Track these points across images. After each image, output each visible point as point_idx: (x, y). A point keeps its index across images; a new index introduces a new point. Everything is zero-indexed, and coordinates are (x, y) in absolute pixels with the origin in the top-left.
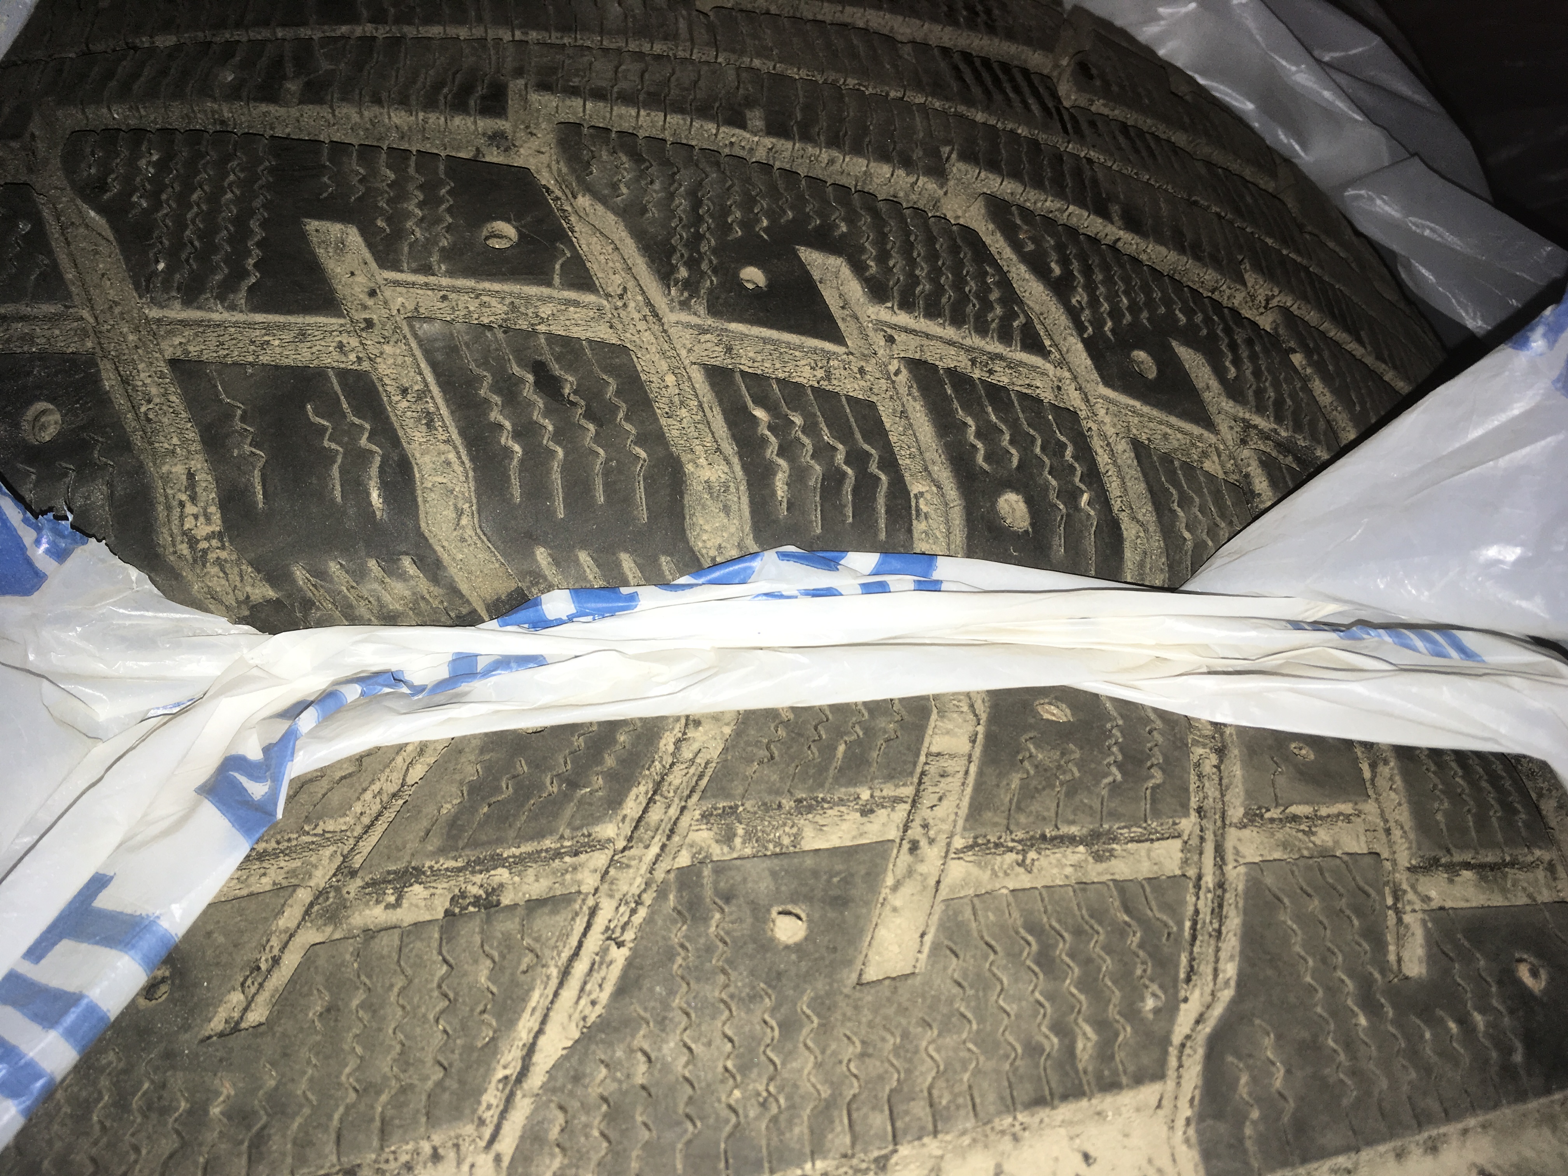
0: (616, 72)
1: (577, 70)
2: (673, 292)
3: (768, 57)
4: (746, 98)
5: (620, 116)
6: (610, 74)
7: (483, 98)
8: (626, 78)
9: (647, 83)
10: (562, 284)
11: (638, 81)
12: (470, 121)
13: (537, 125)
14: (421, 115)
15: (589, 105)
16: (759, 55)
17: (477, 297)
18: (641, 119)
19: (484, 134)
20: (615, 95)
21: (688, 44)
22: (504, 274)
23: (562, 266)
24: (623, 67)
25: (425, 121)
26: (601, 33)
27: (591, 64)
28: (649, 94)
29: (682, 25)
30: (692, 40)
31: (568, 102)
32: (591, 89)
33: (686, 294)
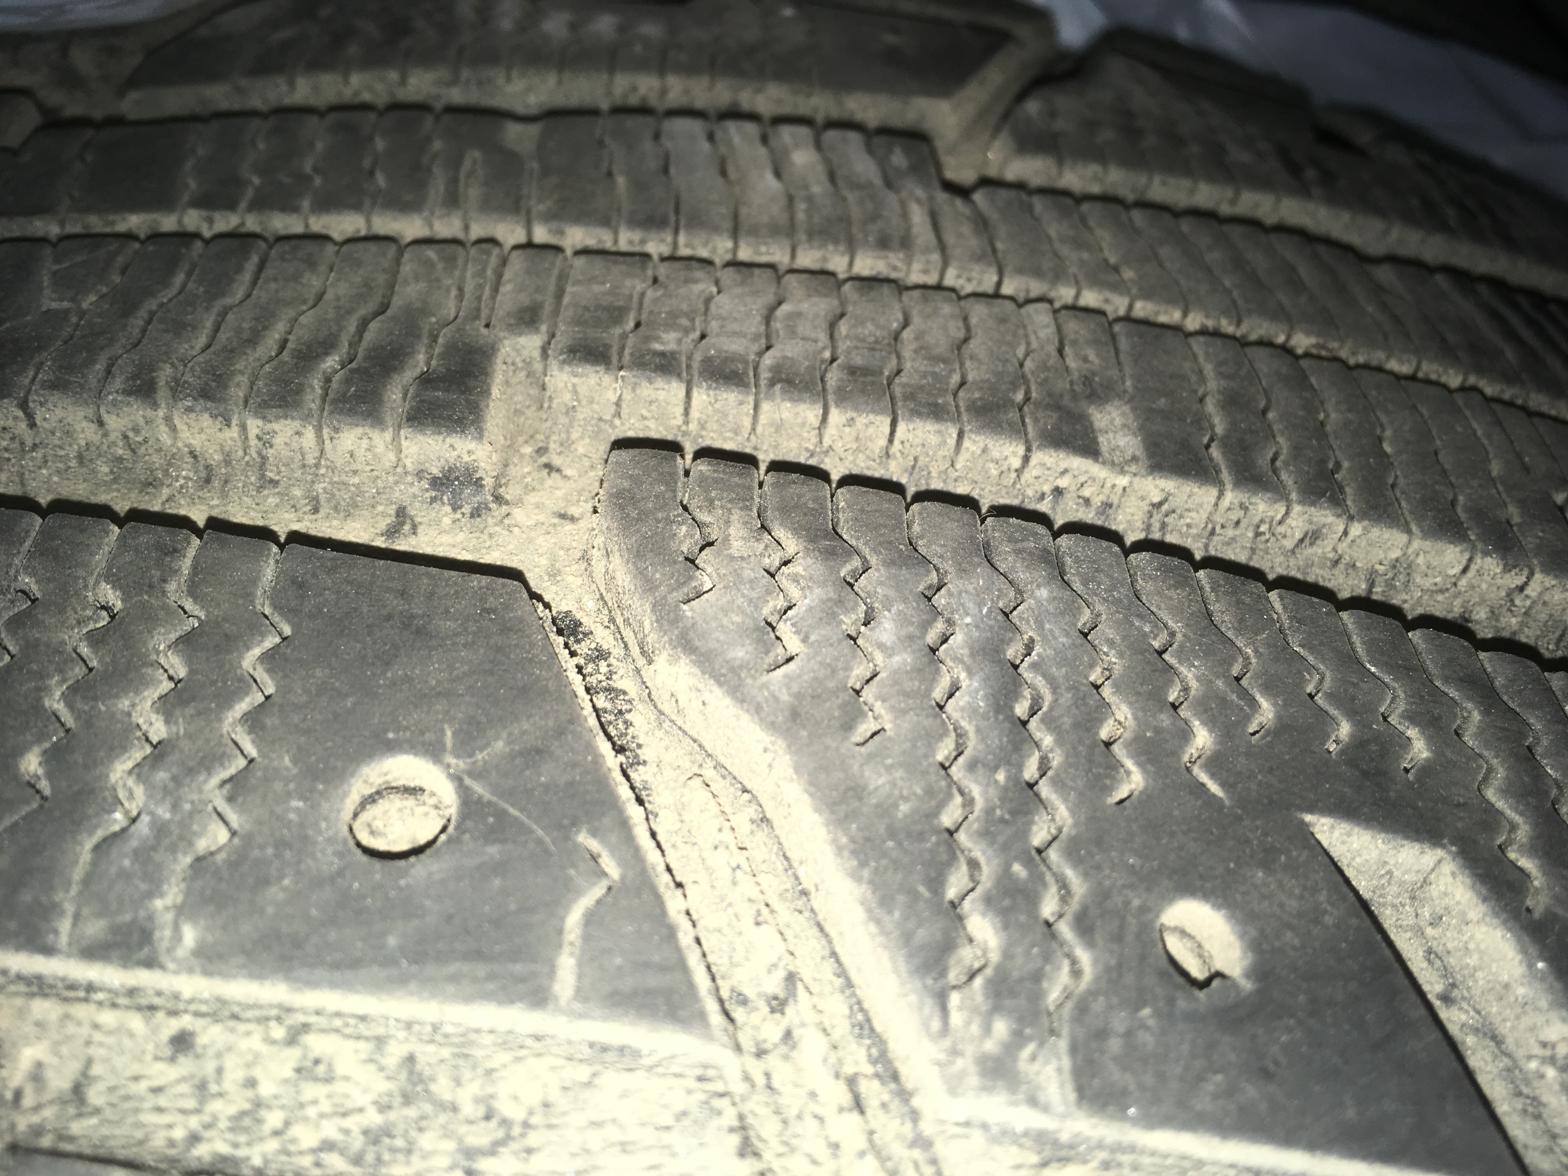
0: (768, 318)
1: (674, 315)
2: (956, 1018)
3: (1119, 287)
4: (1087, 380)
5: (778, 427)
6: (755, 325)
7: (426, 380)
8: (792, 333)
9: (843, 346)
10: (580, 994)
11: (823, 338)
12: (381, 439)
13: (566, 445)
14: (254, 426)
15: (700, 397)
16: (1096, 282)
17: (293, 1039)
18: (831, 431)
19: (420, 474)
20: (765, 375)
21: (936, 257)
22: (389, 961)
23: (590, 919)
24: (785, 308)
25: (265, 441)
26: (735, 233)
27: (708, 301)
28: (852, 371)
29: (918, 217)
30: (943, 247)
31: (647, 390)
32: (707, 361)
33: (1001, 1027)
